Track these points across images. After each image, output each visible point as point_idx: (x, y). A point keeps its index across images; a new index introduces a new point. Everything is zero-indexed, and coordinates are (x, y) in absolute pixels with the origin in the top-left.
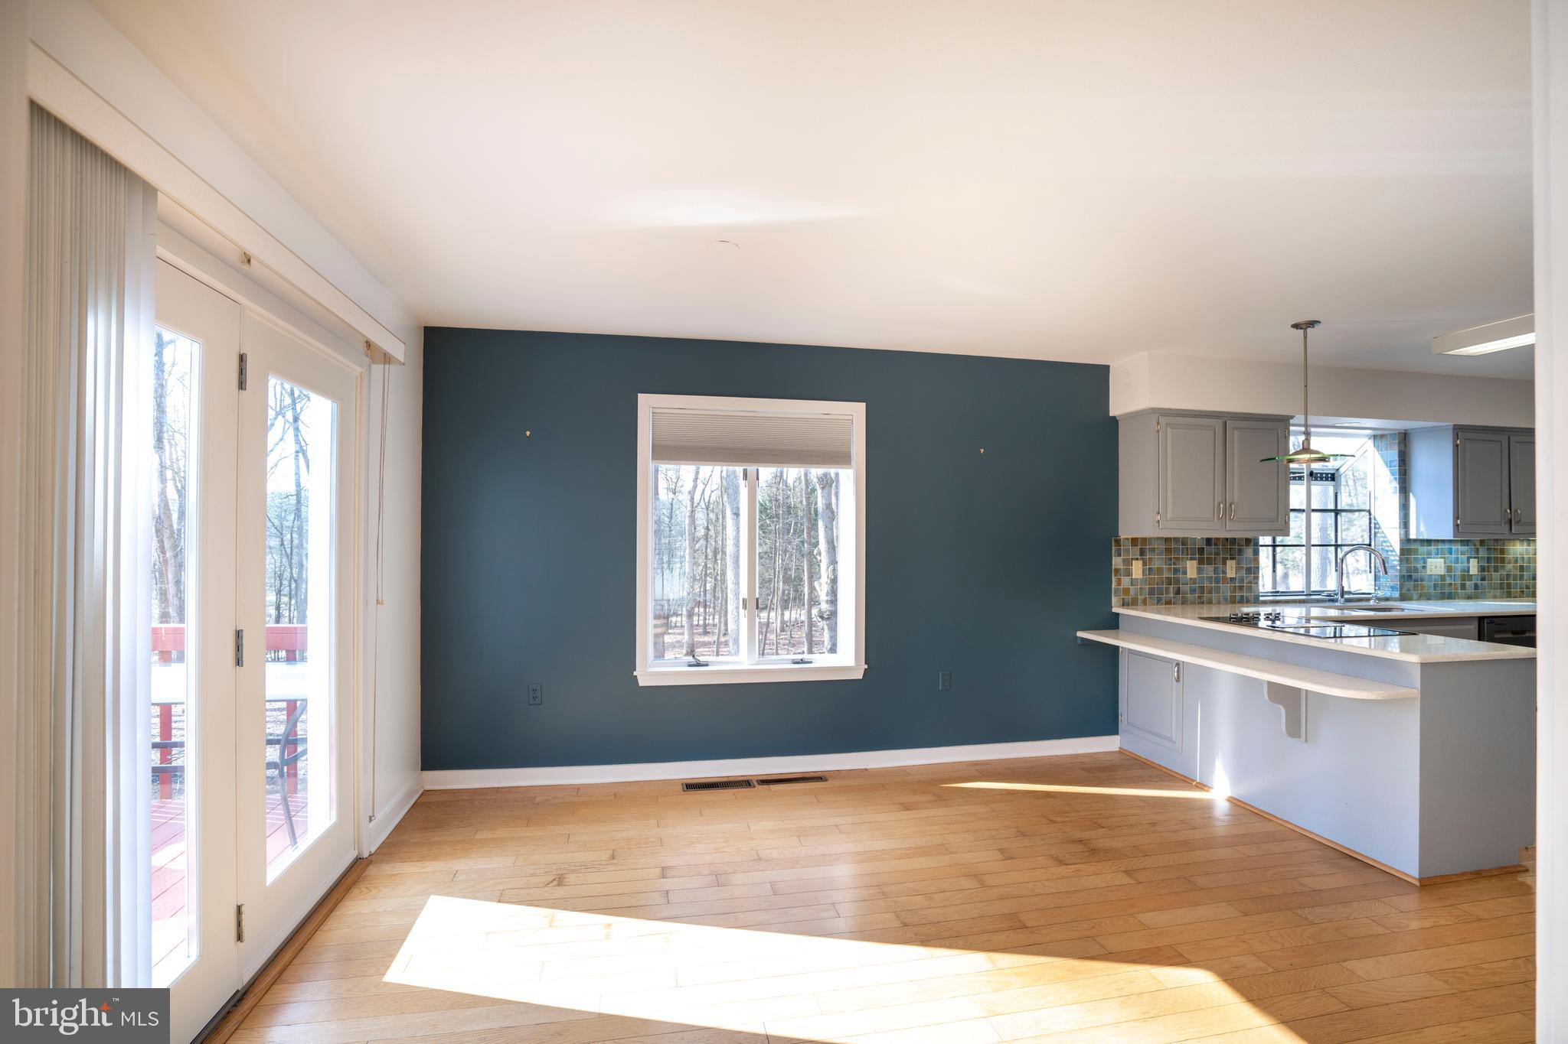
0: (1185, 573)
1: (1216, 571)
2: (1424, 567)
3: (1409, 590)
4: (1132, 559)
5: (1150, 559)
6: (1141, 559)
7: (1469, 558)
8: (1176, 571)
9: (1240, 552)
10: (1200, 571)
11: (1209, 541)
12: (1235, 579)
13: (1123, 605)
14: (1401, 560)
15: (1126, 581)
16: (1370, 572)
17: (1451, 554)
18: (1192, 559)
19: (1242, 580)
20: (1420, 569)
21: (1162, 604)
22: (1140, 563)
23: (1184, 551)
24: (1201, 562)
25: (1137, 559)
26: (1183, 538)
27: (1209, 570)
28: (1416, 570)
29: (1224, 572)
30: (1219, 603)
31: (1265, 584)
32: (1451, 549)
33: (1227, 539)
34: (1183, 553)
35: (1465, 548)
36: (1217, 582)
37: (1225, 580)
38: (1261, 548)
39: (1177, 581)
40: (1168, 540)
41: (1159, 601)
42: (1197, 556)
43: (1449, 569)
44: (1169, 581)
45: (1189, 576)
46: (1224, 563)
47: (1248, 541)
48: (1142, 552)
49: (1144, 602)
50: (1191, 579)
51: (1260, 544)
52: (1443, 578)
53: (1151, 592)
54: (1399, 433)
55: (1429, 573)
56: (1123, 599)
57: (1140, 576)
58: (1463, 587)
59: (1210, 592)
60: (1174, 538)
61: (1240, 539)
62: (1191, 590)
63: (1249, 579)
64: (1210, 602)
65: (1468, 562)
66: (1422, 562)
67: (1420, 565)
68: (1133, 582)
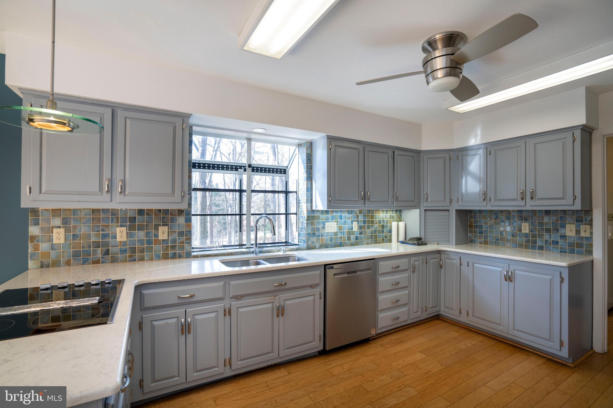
0: (115, 237)
1: (148, 234)
2: (324, 228)
3: (313, 242)
4: (53, 227)
5: (75, 227)
6: (63, 228)
7: (352, 222)
8: (105, 236)
9: (173, 220)
10: (129, 235)
11: (141, 212)
12: (168, 240)
13: (42, 267)
14: (307, 224)
15: (44, 246)
16: (297, 231)
17: (341, 219)
18: (121, 226)
19: (174, 241)
20: (321, 229)
21: (89, 264)
22: (62, 230)
23: (114, 220)
24: (131, 228)
25: (60, 227)
26: (112, 210)
27: (140, 235)
28: (318, 229)
29: (156, 236)
30: (151, 259)
31: (196, 242)
32: (342, 216)
33: (160, 210)
34: (112, 222)
35: (350, 215)
36: (149, 242)
37: (157, 242)
38: (193, 217)
39: (107, 244)
40: (94, 211)
41: (85, 262)
42: (128, 223)
43: (340, 228)
44: (97, 245)
45: (119, 239)
46: (156, 228)
47: (180, 212)
48: (65, 222)
49: (68, 263)
50: (121, 242)
51: (193, 213)
52: (336, 234)
53: (76, 255)
54: (307, 142)
55: (326, 231)
56: (41, 262)
57: (62, 241)
58: (349, 238)
59: (142, 251)
60: (103, 210)
61: (172, 210)
62: (121, 251)
63: (181, 240)
64: (142, 259)
65: (352, 224)
66: (322, 224)
67: (320, 226)
68: (53, 247)
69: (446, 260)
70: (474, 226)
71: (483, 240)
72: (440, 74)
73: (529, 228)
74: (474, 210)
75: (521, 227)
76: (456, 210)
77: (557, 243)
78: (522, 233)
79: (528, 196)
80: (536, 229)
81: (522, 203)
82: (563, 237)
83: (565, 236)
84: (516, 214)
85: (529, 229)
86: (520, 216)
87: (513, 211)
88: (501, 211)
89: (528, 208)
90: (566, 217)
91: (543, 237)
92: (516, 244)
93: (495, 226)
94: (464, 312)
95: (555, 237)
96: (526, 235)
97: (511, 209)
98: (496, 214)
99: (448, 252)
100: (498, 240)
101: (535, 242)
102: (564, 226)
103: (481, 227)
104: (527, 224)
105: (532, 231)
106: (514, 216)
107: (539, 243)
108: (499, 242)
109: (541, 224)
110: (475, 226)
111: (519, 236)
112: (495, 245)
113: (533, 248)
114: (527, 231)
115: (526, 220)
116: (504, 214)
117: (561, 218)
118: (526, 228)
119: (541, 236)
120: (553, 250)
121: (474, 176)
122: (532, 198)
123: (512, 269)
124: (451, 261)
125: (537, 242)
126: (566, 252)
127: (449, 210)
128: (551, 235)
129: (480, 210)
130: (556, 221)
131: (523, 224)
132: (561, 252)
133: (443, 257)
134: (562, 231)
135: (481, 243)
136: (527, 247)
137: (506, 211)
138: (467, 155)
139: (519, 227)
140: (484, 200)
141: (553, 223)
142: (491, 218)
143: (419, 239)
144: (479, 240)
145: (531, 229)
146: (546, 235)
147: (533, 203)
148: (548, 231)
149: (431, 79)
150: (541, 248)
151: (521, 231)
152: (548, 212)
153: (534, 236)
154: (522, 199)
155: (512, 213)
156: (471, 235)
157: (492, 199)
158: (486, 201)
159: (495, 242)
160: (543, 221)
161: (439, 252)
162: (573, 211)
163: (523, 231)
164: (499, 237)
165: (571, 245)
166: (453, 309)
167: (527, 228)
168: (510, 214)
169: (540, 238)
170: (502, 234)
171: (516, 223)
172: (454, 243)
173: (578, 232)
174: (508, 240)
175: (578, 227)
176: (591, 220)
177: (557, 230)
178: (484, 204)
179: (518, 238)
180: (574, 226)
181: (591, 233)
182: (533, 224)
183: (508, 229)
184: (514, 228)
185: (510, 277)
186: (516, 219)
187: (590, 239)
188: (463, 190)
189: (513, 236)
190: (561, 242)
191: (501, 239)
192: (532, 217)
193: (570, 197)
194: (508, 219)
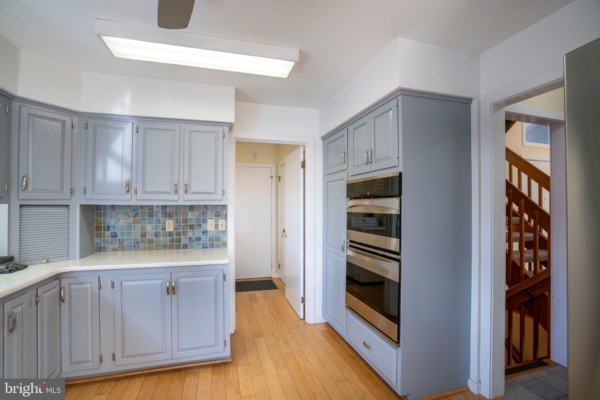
69: (72, 287)
70: (104, 227)
71: (117, 246)
73: (174, 225)
74: (104, 206)
75: (165, 225)
76: (81, 205)
77: (199, 239)
78: (166, 232)
79: (182, 190)
80: (180, 226)
81: (175, 197)
82: (205, 232)
83: (207, 231)
84: (160, 210)
85: (174, 227)
86: (164, 212)
87: (158, 206)
88: (142, 207)
89: (181, 203)
90: (207, 212)
91: (188, 235)
92: (159, 245)
93: (134, 226)
94: (108, 358)
95: (198, 233)
96: (170, 234)
97: (155, 204)
98: (135, 210)
99: (74, 273)
100: (138, 243)
101: (179, 241)
102: (205, 222)
103: (114, 227)
104: (172, 221)
105: (176, 229)
106: (158, 212)
107: (183, 242)
108: (139, 246)
109: (185, 220)
110: (106, 228)
111: (163, 235)
112: (134, 250)
113: (178, 247)
114: (172, 230)
115: (170, 216)
116: (146, 210)
117: (203, 213)
118: (170, 225)
119: (185, 233)
120: (196, 247)
122: (186, 192)
123: (174, 278)
124: (83, 286)
125: (181, 241)
126: (207, 248)
127: (68, 206)
128: (194, 231)
129: (112, 206)
130: (199, 216)
131: (167, 221)
132: (203, 248)
133: (65, 283)
134: (204, 226)
135: (115, 250)
136: (171, 247)
137: (148, 206)
139: (163, 225)
140: (128, 191)
141: (196, 219)
142: (128, 216)
143: (7, 260)
144: (111, 247)
145: (176, 227)
146: (190, 232)
147: (188, 197)
148: (192, 227)
150: (185, 246)
151: (165, 229)
152: (192, 208)
153: (179, 234)
154: (176, 192)
155: (155, 209)
156: (99, 241)
157: (139, 191)
158: (130, 194)
159: (134, 246)
160: (187, 217)
161: (58, 277)
162: (213, 206)
163: (167, 230)
164: (139, 239)
165: (211, 240)
166: (88, 361)
167: (172, 226)
168: (153, 211)
169: (184, 235)
170: (144, 235)
171: (158, 221)
172: (78, 256)
173: (217, 226)
174: (151, 241)
175: (217, 221)
176: (226, 215)
177: (200, 226)
178: (128, 196)
179: (161, 238)
180: (214, 220)
181: (226, 226)
182: (177, 221)
183: (149, 228)
184: (157, 227)
185: (173, 288)
186: (160, 215)
187: (225, 232)
188: (99, 176)
189: (156, 236)
190: (203, 237)
191: (142, 241)
192: (176, 213)
193: (220, 192)
194: (151, 216)
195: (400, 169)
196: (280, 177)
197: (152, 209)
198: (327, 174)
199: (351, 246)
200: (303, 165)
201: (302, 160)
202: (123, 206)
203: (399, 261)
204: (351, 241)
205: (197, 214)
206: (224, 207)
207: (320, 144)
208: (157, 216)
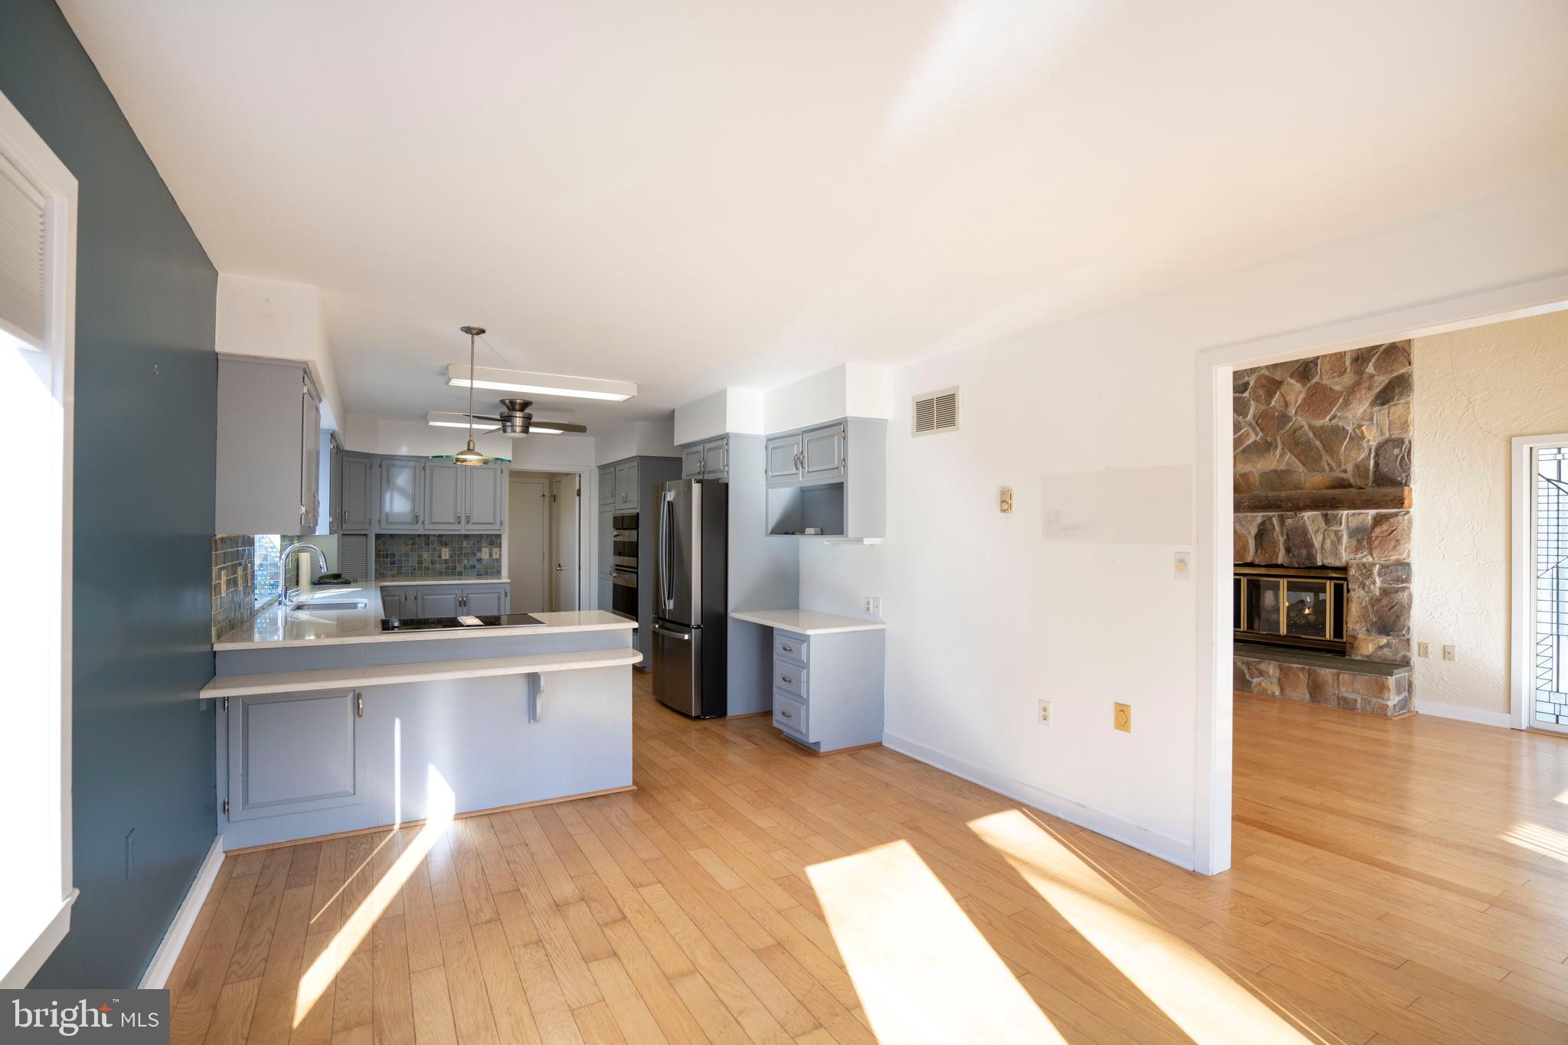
6: (228, 567)
22: (226, 573)
70: (383, 555)
71: (395, 572)
72: (518, 429)
73: (449, 553)
75: (441, 553)
76: (376, 535)
77: (473, 567)
79: (463, 521)
80: (455, 554)
81: (457, 527)
82: (480, 560)
84: (436, 539)
85: (449, 555)
86: (441, 541)
87: (434, 535)
88: (419, 536)
90: (481, 541)
91: (463, 562)
92: (435, 572)
93: (411, 554)
95: (472, 561)
96: (446, 561)
97: (434, 533)
98: (413, 539)
100: (415, 570)
101: (454, 568)
102: (480, 550)
103: (393, 555)
104: (447, 550)
105: (451, 557)
106: (434, 541)
107: (459, 569)
109: (461, 549)
110: (385, 555)
111: (439, 563)
113: (453, 574)
114: (447, 557)
115: (446, 545)
116: (423, 539)
117: (478, 542)
118: (446, 554)
119: (460, 561)
120: (471, 575)
121: (402, 492)
122: (468, 523)
124: (392, 598)
125: (456, 567)
126: (481, 575)
127: (366, 535)
128: (469, 559)
129: (391, 535)
130: (473, 545)
131: (443, 550)
132: (477, 575)
134: (479, 554)
135: (393, 576)
136: (446, 571)
137: (425, 535)
138: (393, 466)
139: (439, 553)
140: (417, 522)
141: (471, 547)
142: (406, 545)
143: (337, 576)
144: (390, 573)
145: (451, 555)
146: (465, 560)
147: (469, 527)
148: (466, 555)
149: (509, 429)
150: (460, 574)
151: (441, 557)
152: (467, 536)
153: (455, 561)
154: (459, 523)
155: (431, 538)
156: (379, 567)
157: (427, 522)
158: (419, 524)
160: (462, 545)
162: (488, 535)
163: (443, 558)
164: (416, 566)
165: (486, 567)
169: (459, 563)
170: (420, 562)
171: (435, 549)
172: (373, 578)
173: (491, 554)
174: (427, 569)
175: (491, 550)
176: (500, 544)
177: (475, 554)
178: (416, 527)
179: (438, 566)
180: (488, 549)
181: (500, 555)
182: (453, 550)
183: (426, 555)
184: (433, 555)
185: (465, 602)
186: (436, 544)
187: (499, 560)
188: (387, 508)
189: (432, 563)
190: (477, 566)
191: (419, 568)
192: (452, 541)
193: (498, 522)
194: (428, 544)
195: (638, 511)
196: (554, 496)
197: (429, 538)
198: (602, 504)
199: (616, 569)
200: (579, 494)
201: (577, 488)
202: (401, 535)
203: (637, 573)
204: (617, 566)
205: (472, 542)
206: (499, 536)
207: (596, 473)
208: (433, 544)
